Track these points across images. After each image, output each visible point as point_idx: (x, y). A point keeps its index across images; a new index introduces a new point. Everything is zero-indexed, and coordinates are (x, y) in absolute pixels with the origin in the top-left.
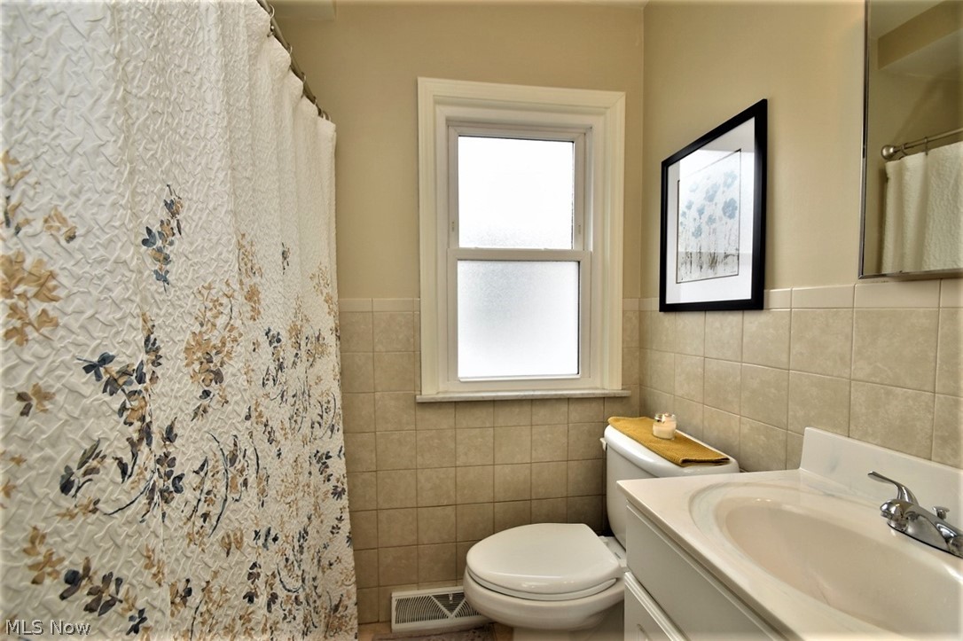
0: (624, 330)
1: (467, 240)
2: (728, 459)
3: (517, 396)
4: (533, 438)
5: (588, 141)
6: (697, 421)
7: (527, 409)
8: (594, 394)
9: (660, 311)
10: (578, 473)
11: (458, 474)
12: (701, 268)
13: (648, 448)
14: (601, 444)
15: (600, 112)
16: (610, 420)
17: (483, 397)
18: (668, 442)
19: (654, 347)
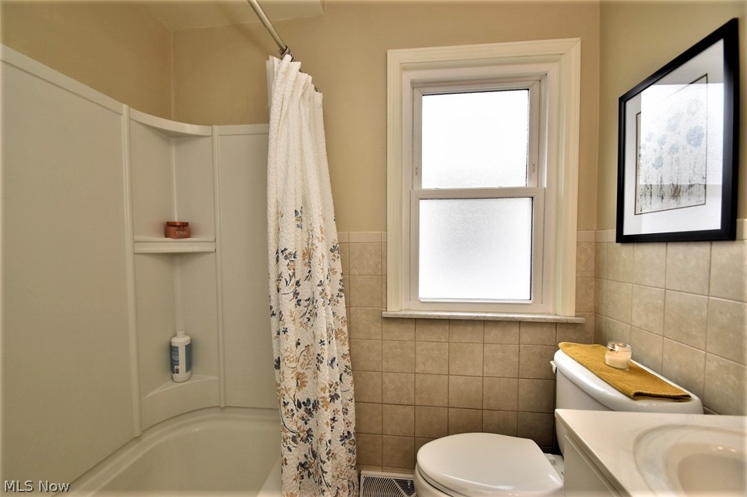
0: (578, 260)
1: (429, 181)
2: (689, 396)
3: (469, 316)
4: (485, 355)
5: (543, 88)
6: (656, 353)
7: (479, 328)
8: (545, 319)
9: (617, 242)
10: (528, 391)
11: (417, 380)
12: (662, 198)
13: (598, 377)
14: (551, 367)
15: (555, 59)
16: (560, 345)
17: (439, 316)
18: (621, 372)
19: (611, 278)
